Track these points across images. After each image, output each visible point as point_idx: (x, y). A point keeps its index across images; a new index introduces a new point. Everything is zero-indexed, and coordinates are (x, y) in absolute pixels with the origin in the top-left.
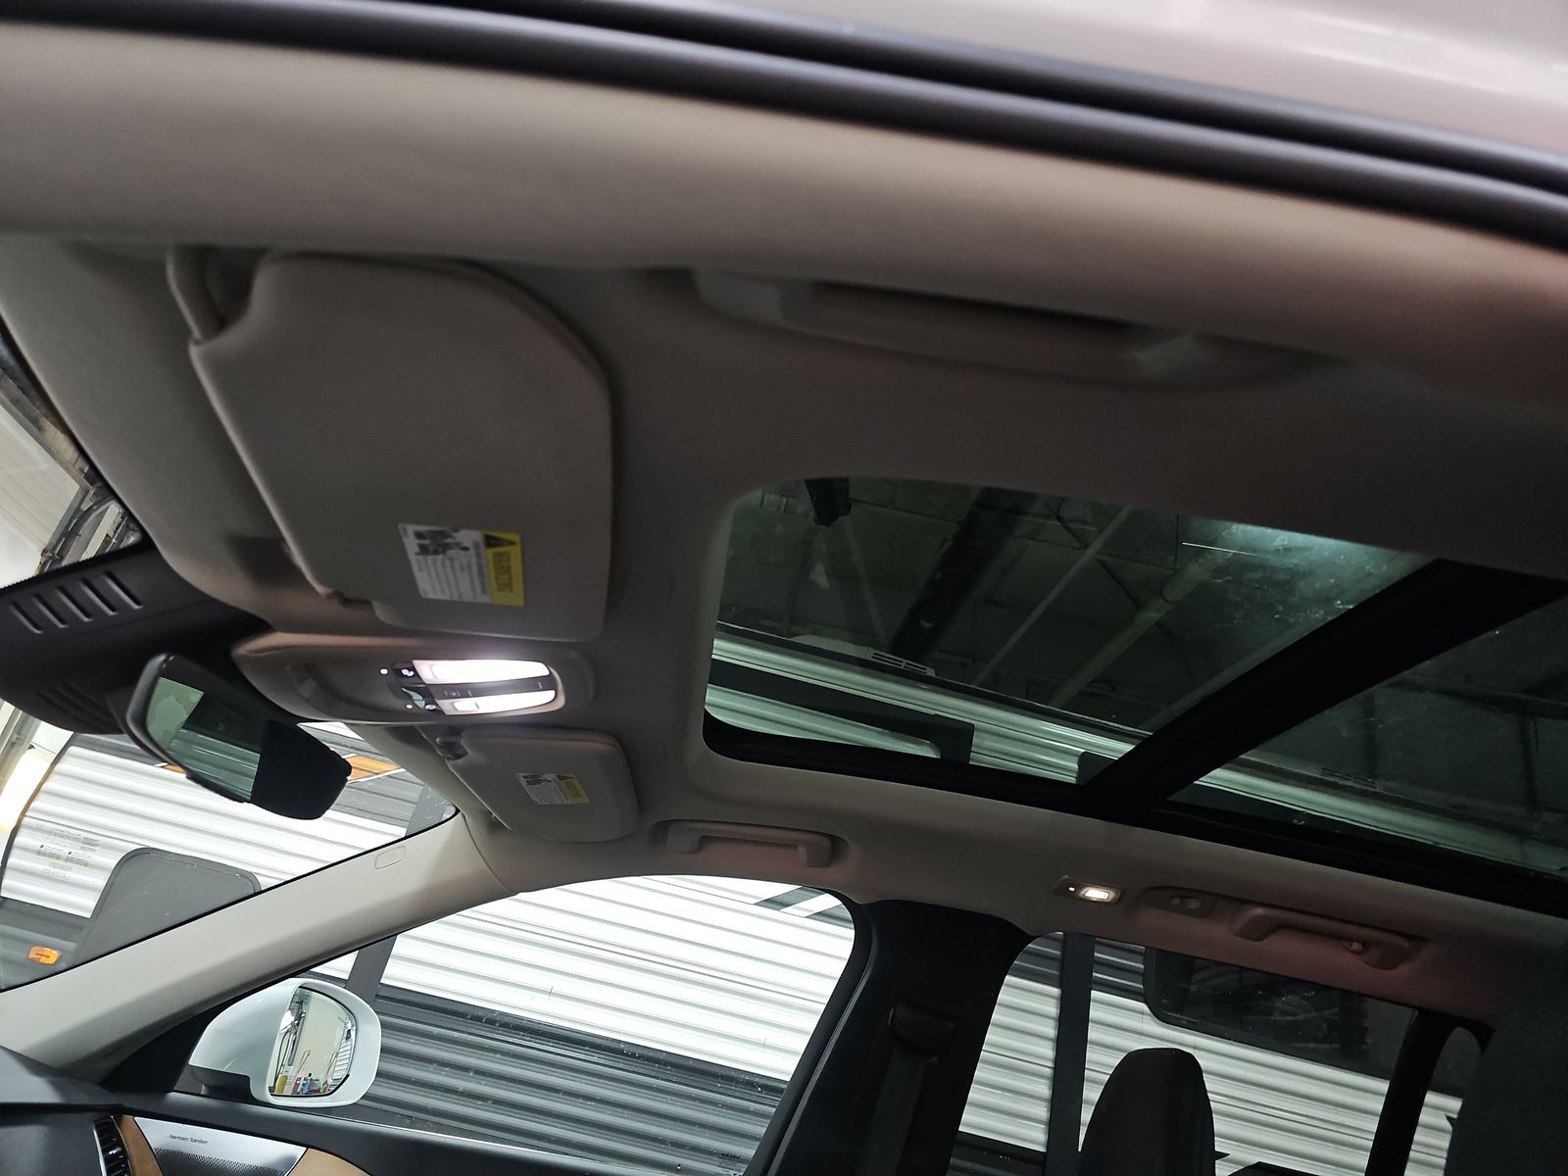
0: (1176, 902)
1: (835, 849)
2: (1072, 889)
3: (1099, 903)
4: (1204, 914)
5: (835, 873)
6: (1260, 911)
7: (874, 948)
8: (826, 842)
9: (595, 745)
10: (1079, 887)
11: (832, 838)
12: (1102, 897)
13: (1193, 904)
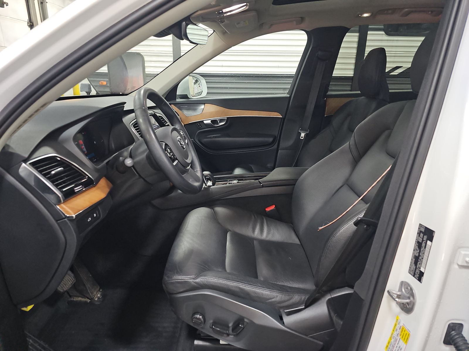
0: (386, 12)
1: (302, 19)
2: (360, 15)
3: (367, 17)
4: (392, 13)
5: (303, 25)
6: (406, 10)
7: (313, 41)
8: (300, 19)
9: (253, 13)
10: (362, 14)
11: (301, 17)
12: (367, 16)
13: (390, 11)
